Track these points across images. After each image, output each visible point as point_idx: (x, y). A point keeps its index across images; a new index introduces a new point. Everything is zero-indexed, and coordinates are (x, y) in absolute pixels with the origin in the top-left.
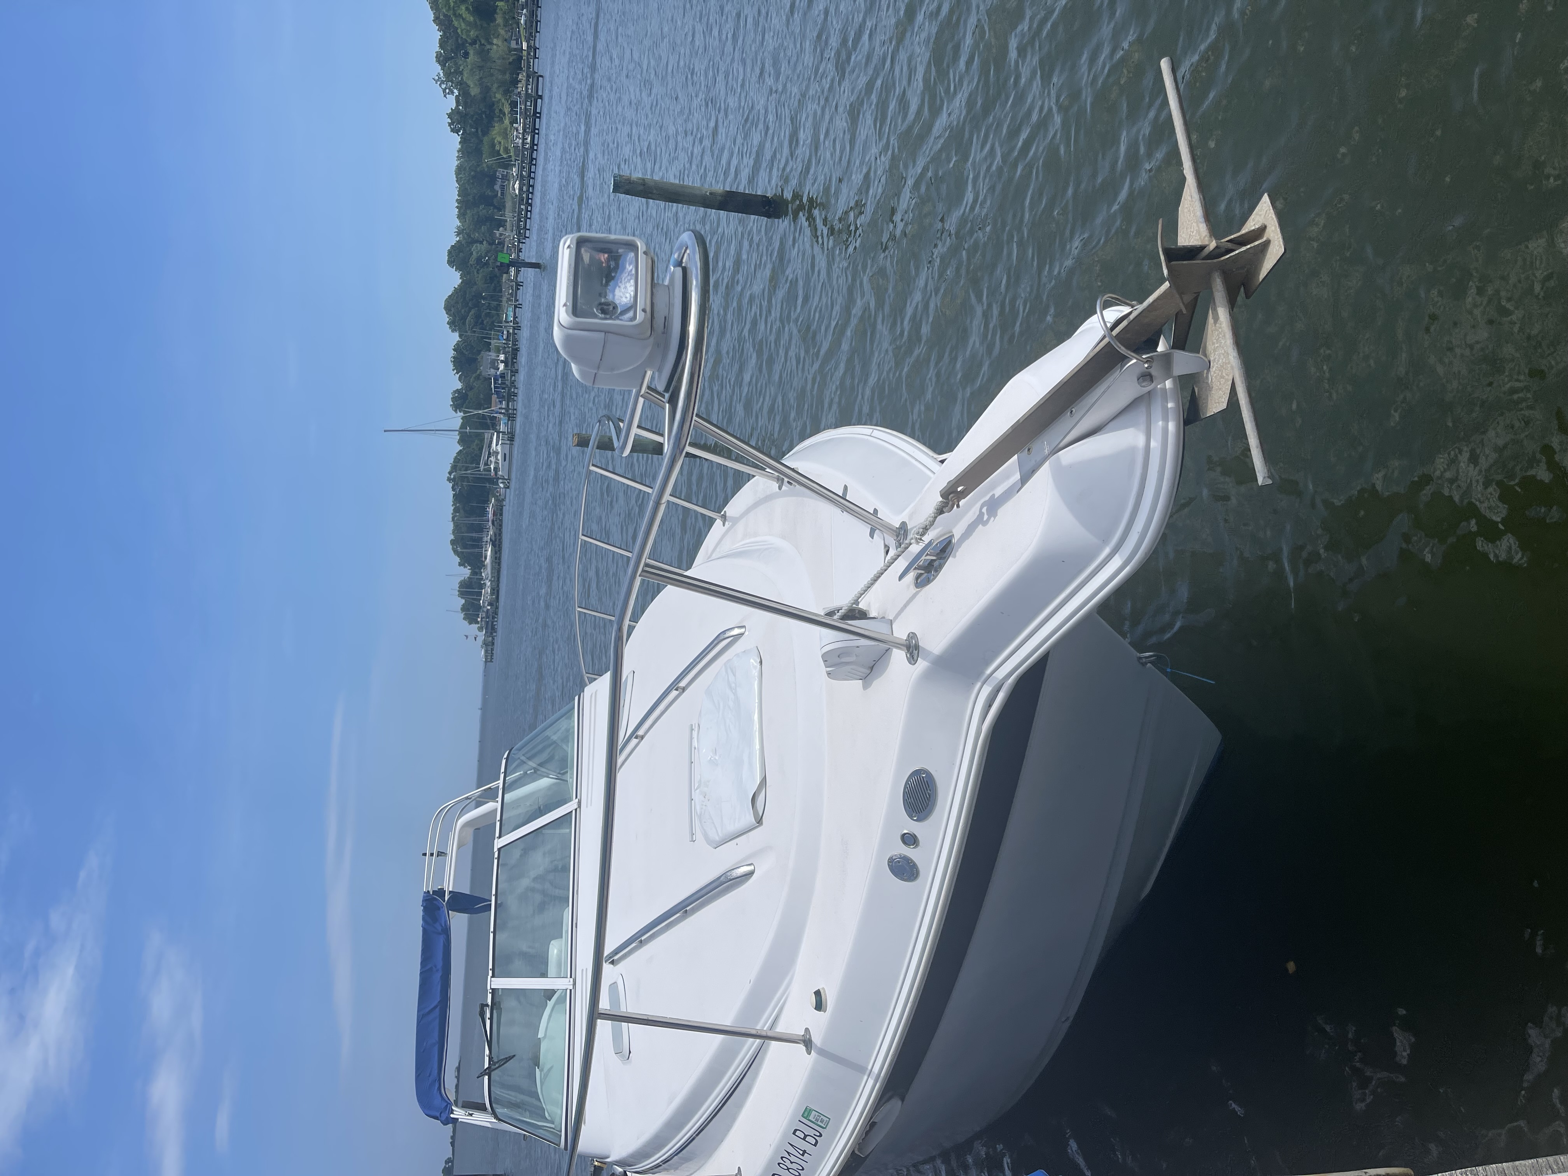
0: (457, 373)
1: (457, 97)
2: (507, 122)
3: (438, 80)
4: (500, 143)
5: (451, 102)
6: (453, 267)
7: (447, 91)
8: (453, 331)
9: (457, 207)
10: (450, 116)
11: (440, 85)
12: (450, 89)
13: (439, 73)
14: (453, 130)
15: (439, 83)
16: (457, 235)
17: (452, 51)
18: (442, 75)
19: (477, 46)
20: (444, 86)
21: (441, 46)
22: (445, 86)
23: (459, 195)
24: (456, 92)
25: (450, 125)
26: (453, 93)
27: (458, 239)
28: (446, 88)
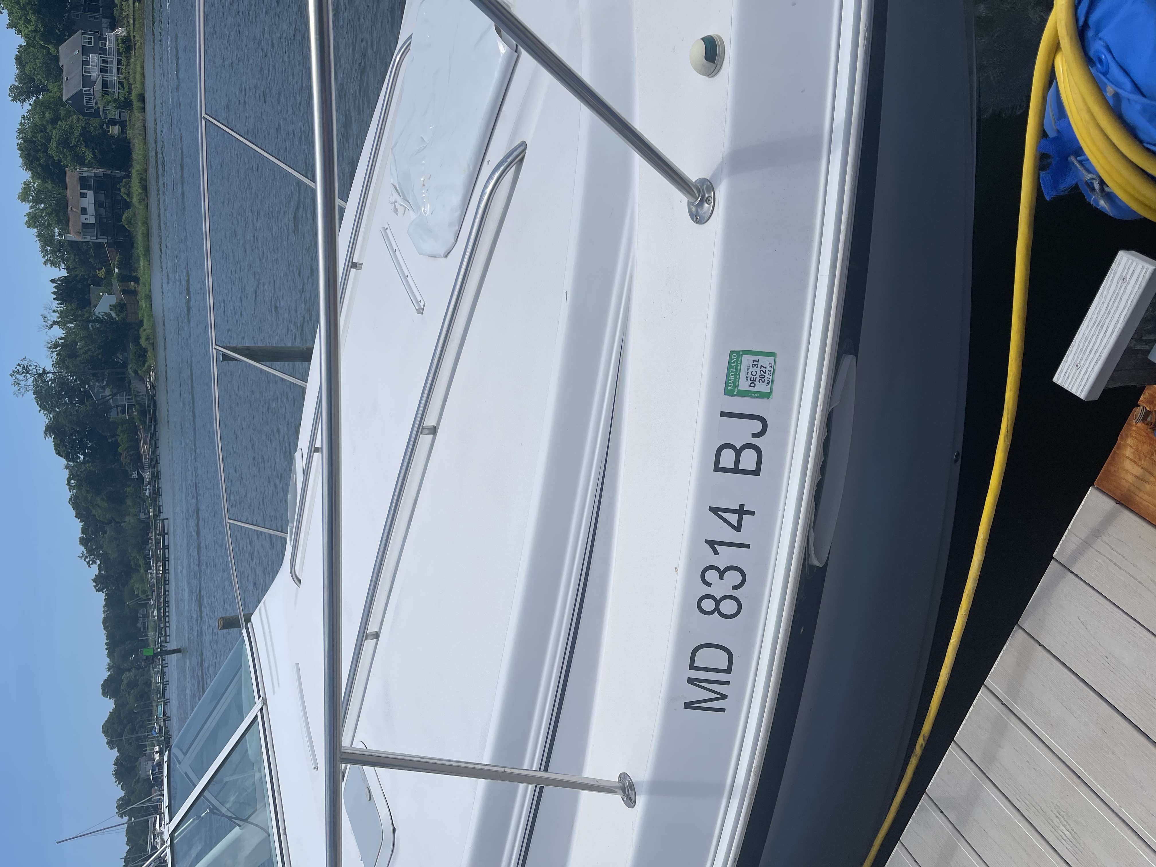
0: (119, 784)
1: (99, 566)
2: (142, 571)
4: (138, 588)
5: (94, 570)
6: (107, 697)
8: (112, 749)
9: (106, 649)
10: (94, 580)
11: (85, 560)
12: (93, 561)
14: (97, 591)
15: (83, 558)
17: (92, 533)
21: (83, 533)
22: (88, 559)
24: (98, 562)
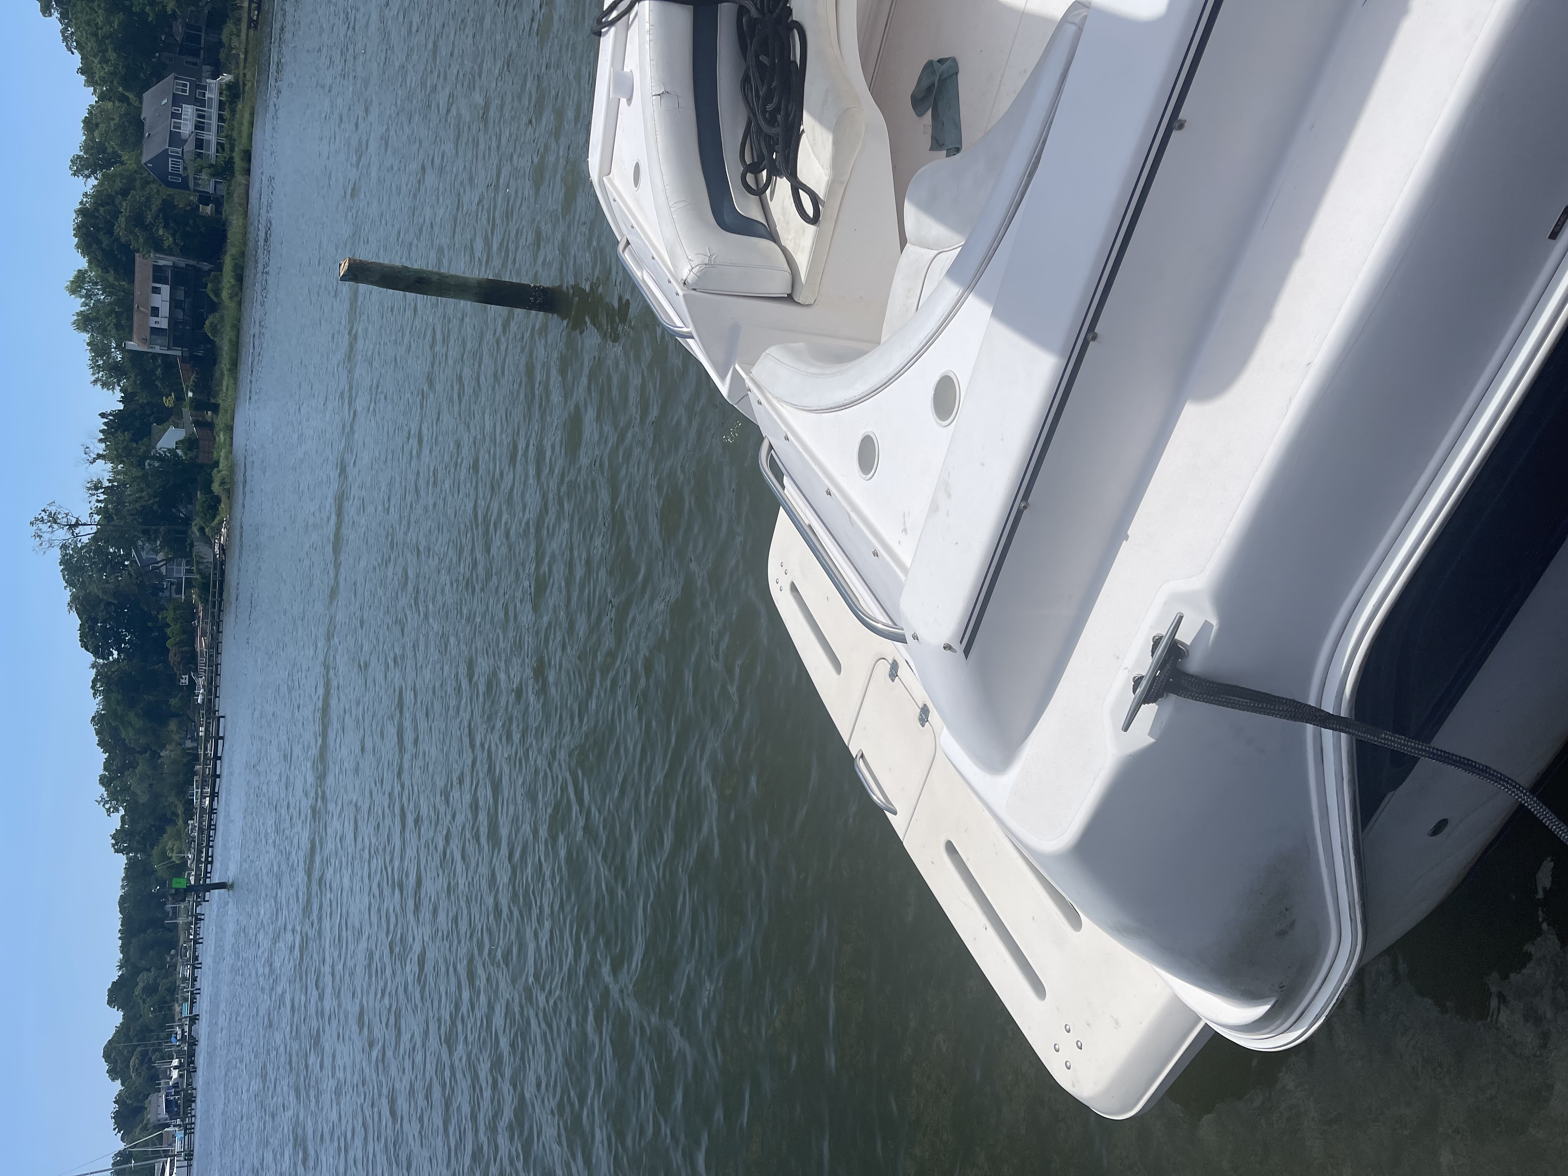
0: (119, 1132)
1: (123, 817)
2: (180, 822)
3: (101, 801)
4: (172, 848)
5: (115, 821)
6: (114, 1007)
7: (112, 810)
8: (113, 1080)
9: (120, 938)
10: (113, 837)
11: (104, 805)
12: (115, 808)
13: (103, 795)
14: (117, 851)
15: (102, 803)
16: (120, 969)
17: (118, 771)
18: (106, 796)
19: (147, 754)
20: (107, 806)
21: (105, 769)
22: (109, 805)
23: (122, 925)
24: (122, 812)
25: (113, 845)
26: (118, 811)
27: (121, 972)
28: (110, 808)
